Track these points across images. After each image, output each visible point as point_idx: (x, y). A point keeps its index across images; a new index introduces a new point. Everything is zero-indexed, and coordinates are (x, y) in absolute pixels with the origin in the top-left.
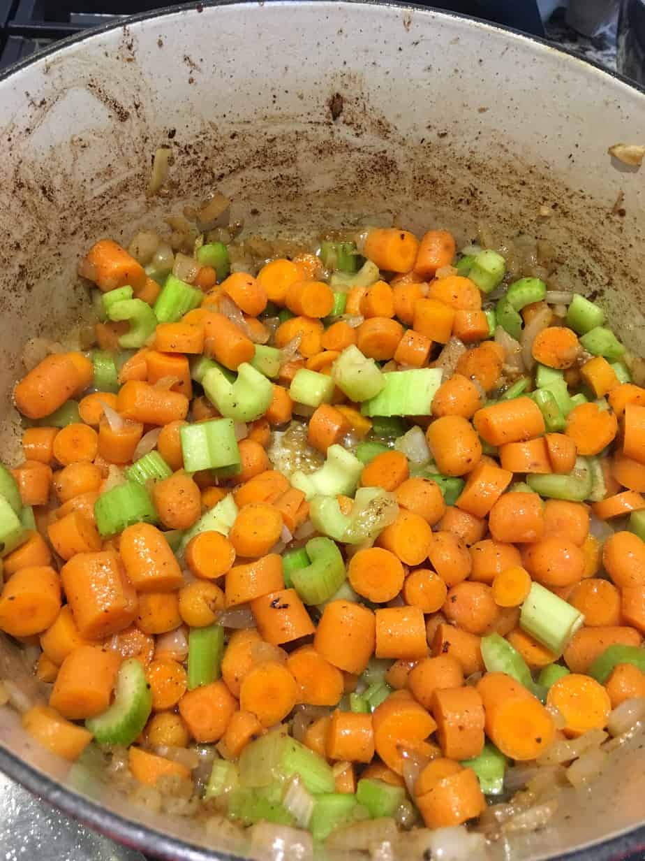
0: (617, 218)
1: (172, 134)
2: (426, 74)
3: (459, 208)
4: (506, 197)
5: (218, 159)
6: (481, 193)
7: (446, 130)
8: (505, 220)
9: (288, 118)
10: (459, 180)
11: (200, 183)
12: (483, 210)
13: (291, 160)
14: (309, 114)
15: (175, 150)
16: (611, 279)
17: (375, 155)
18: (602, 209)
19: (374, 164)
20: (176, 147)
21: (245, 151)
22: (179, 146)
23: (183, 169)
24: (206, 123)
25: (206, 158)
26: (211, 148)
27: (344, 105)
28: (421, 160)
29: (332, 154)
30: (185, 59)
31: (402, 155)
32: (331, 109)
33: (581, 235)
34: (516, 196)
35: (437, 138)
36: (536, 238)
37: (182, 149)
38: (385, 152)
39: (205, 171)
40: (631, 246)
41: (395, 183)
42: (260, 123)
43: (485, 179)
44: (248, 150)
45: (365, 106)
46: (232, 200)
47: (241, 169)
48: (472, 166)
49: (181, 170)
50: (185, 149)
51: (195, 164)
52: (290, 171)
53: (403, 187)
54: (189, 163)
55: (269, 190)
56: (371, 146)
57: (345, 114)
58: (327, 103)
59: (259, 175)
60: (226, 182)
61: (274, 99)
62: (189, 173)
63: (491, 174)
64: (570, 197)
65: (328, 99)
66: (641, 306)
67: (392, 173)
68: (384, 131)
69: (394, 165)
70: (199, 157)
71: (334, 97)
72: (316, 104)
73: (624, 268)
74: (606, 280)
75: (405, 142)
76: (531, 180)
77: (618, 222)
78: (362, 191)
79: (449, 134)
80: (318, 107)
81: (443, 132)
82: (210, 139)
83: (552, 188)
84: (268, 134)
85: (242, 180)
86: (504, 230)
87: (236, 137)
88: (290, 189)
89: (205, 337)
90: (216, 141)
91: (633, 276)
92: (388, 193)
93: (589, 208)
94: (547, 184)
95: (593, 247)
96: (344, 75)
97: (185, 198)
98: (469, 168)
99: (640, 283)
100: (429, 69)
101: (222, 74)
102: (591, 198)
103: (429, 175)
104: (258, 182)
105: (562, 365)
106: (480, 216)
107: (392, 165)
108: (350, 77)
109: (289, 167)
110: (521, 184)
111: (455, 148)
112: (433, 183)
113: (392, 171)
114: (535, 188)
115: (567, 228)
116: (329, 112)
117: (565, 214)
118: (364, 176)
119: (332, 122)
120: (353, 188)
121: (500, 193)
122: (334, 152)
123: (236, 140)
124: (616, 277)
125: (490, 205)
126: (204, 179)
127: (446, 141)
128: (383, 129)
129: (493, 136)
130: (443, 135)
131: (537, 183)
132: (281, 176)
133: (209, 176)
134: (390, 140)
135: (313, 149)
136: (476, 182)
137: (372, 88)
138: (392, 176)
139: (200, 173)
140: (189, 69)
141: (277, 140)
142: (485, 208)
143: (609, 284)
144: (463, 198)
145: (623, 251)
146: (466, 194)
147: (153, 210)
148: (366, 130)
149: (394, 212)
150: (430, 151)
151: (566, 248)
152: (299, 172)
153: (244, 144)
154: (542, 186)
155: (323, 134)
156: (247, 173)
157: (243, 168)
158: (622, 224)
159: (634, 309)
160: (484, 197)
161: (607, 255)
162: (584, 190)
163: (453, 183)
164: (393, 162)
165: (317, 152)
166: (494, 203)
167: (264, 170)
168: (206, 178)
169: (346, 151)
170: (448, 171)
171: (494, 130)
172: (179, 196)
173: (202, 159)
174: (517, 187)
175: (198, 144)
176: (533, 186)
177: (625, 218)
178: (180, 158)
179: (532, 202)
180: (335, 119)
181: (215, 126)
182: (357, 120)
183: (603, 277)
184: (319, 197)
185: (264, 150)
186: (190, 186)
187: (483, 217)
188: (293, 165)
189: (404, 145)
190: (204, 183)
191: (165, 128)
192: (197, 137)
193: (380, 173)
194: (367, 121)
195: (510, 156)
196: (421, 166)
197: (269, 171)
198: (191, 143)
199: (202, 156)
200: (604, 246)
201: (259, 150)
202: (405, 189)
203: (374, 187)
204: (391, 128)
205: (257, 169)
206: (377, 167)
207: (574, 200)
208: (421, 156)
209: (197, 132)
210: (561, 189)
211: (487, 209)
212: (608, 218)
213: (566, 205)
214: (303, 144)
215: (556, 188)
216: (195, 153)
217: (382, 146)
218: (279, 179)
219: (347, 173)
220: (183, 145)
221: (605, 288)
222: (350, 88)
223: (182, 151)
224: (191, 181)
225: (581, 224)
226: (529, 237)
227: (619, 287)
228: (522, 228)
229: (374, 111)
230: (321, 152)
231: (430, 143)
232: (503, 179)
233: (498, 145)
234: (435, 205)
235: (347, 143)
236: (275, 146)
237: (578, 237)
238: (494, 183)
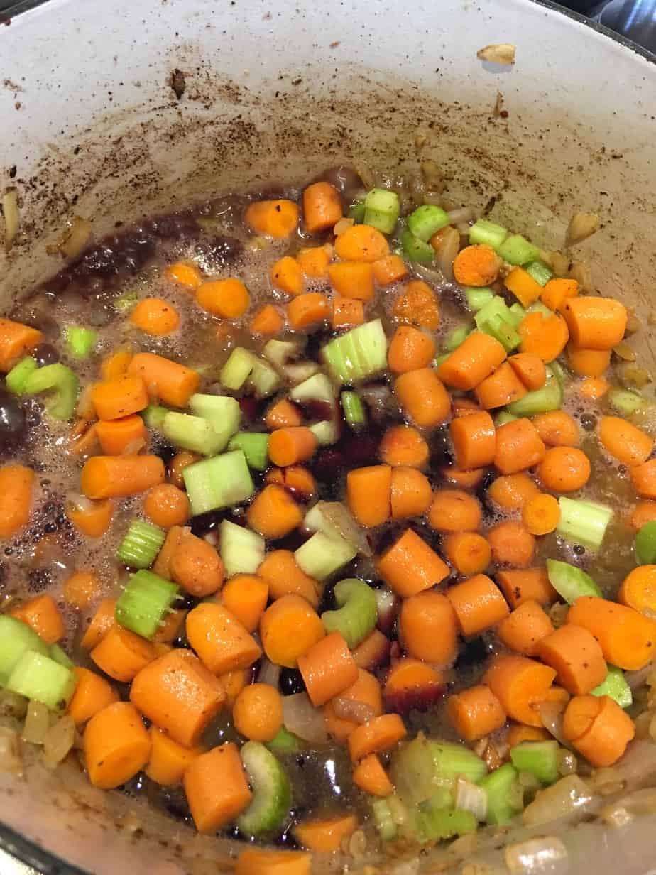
0: (499, 120)
1: (13, 173)
2: (266, 22)
3: (330, 152)
4: (378, 129)
5: (67, 181)
6: (351, 131)
7: (299, 76)
8: (381, 151)
9: (129, 112)
10: (324, 125)
11: (55, 214)
12: (356, 148)
13: (143, 155)
14: (150, 100)
15: (21, 188)
16: (507, 182)
17: (230, 123)
18: (482, 115)
19: (230, 132)
20: (22, 185)
21: (93, 163)
22: (23, 183)
23: (34, 206)
24: (45, 146)
25: (55, 185)
26: (57, 173)
27: (186, 80)
28: (280, 115)
29: (184, 135)
30: (6, 84)
31: (259, 115)
32: (173, 88)
33: (466, 147)
34: (388, 124)
35: (292, 87)
36: (419, 161)
37: (28, 185)
38: (240, 117)
39: (57, 199)
40: (520, 145)
41: (258, 146)
42: (101, 127)
43: (351, 116)
44: (95, 161)
45: (208, 74)
46: (92, 221)
47: (93, 183)
48: (335, 106)
49: (32, 208)
50: (31, 183)
51: (45, 196)
52: (146, 168)
53: (267, 148)
54: (38, 197)
55: (128, 195)
56: (223, 115)
57: (188, 88)
58: (168, 84)
59: (113, 184)
60: (81, 203)
61: (110, 96)
62: (41, 208)
63: (357, 109)
64: (446, 112)
65: (166, 79)
66: (544, 200)
67: (252, 137)
68: (234, 94)
69: (253, 127)
70: (47, 187)
71: (173, 75)
72: (156, 87)
73: (518, 168)
74: (502, 184)
75: (259, 101)
76: (400, 104)
77: (502, 124)
78: (225, 165)
79: (304, 79)
80: (158, 90)
81: (298, 79)
82: (54, 163)
83: (425, 107)
84: (113, 135)
85: (97, 195)
86: (383, 162)
87: (80, 151)
88: (149, 187)
89: (146, 385)
90: (60, 162)
91: (529, 173)
92: (253, 159)
93: (469, 117)
94: (419, 105)
95: (481, 155)
96: (179, 47)
97: (44, 237)
98: (333, 109)
99: (539, 178)
100: (268, 16)
101: (48, 87)
102: (469, 107)
103: (291, 128)
104: (114, 191)
105: (488, 281)
106: (354, 155)
107: (250, 128)
108: (186, 48)
109: (142, 163)
110: (391, 111)
111: (314, 92)
112: (298, 134)
113: (252, 134)
114: (407, 111)
115: (450, 144)
116: (172, 92)
117: (444, 130)
118: (223, 149)
119: (177, 102)
120: (214, 164)
121: (370, 126)
122: (186, 133)
123: (80, 154)
124: (511, 179)
125: (363, 141)
126: (58, 208)
127: (302, 87)
128: (232, 93)
129: (351, 70)
130: (299, 82)
131: (408, 106)
132: (137, 176)
133: (62, 203)
134: (243, 102)
135: (163, 137)
136: (345, 122)
137: (212, 53)
138: (253, 139)
139: (53, 204)
140: (12, 93)
141: (123, 139)
142: (358, 146)
143: (506, 187)
144: (332, 141)
145: (513, 152)
146: (335, 137)
147: (16, 263)
148: (215, 100)
149: (262, 176)
150: (288, 103)
151: (453, 163)
152: (154, 166)
153: (91, 155)
154: (413, 109)
155: (171, 116)
156: (99, 186)
157: (95, 181)
158: (507, 125)
159: (538, 205)
160: (355, 135)
161: (497, 160)
162: (458, 101)
163: (318, 129)
164: (250, 125)
165: (168, 138)
166: (367, 138)
167: (118, 176)
168: (60, 207)
169: (198, 127)
170: (311, 118)
171: (351, 63)
172: (37, 237)
173: (51, 187)
174: (388, 115)
175: (42, 173)
176: (404, 111)
177: (509, 119)
178: (28, 195)
179: (406, 126)
180: (179, 97)
181: (55, 146)
182: (202, 91)
183: (498, 182)
184: (181, 185)
185: (113, 155)
186: (46, 221)
187: (358, 155)
188: (146, 161)
189: (258, 104)
190: (59, 212)
191: (4, 168)
192: (40, 165)
193: (240, 140)
194: (213, 89)
195: (373, 86)
196: (281, 121)
197: (123, 175)
198: (35, 175)
199: (50, 184)
200: (493, 151)
201: (107, 156)
202: (269, 149)
203: (237, 157)
204: (242, 90)
205: (110, 178)
206: (235, 135)
207: (449, 113)
208: (280, 111)
209: (38, 161)
210: (435, 106)
211: (360, 146)
212: (490, 122)
213: (443, 120)
214: (152, 135)
215: (430, 106)
216: (42, 184)
217: (236, 111)
218: (136, 180)
219: (204, 151)
220: (27, 180)
221: (503, 192)
222: (188, 59)
223: (28, 187)
224: (46, 215)
225: (464, 136)
226: (411, 162)
227: (518, 187)
228: (401, 155)
229: (219, 77)
230: (172, 137)
231: (286, 94)
232: (371, 111)
233: (359, 77)
234: (305, 157)
235: (198, 119)
236: (123, 146)
237: (463, 149)
238: (362, 118)
